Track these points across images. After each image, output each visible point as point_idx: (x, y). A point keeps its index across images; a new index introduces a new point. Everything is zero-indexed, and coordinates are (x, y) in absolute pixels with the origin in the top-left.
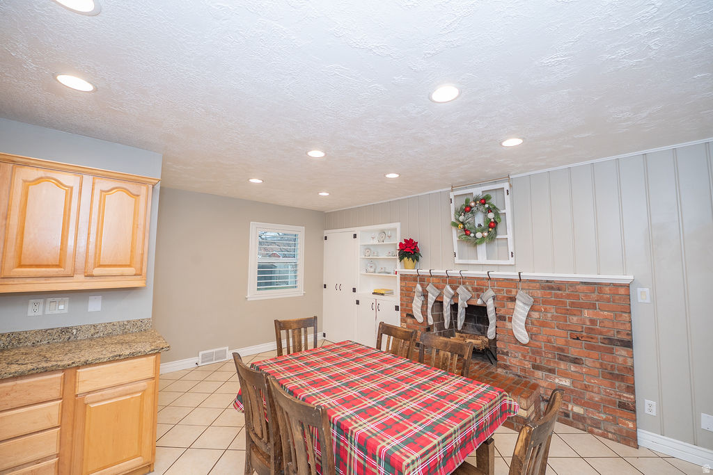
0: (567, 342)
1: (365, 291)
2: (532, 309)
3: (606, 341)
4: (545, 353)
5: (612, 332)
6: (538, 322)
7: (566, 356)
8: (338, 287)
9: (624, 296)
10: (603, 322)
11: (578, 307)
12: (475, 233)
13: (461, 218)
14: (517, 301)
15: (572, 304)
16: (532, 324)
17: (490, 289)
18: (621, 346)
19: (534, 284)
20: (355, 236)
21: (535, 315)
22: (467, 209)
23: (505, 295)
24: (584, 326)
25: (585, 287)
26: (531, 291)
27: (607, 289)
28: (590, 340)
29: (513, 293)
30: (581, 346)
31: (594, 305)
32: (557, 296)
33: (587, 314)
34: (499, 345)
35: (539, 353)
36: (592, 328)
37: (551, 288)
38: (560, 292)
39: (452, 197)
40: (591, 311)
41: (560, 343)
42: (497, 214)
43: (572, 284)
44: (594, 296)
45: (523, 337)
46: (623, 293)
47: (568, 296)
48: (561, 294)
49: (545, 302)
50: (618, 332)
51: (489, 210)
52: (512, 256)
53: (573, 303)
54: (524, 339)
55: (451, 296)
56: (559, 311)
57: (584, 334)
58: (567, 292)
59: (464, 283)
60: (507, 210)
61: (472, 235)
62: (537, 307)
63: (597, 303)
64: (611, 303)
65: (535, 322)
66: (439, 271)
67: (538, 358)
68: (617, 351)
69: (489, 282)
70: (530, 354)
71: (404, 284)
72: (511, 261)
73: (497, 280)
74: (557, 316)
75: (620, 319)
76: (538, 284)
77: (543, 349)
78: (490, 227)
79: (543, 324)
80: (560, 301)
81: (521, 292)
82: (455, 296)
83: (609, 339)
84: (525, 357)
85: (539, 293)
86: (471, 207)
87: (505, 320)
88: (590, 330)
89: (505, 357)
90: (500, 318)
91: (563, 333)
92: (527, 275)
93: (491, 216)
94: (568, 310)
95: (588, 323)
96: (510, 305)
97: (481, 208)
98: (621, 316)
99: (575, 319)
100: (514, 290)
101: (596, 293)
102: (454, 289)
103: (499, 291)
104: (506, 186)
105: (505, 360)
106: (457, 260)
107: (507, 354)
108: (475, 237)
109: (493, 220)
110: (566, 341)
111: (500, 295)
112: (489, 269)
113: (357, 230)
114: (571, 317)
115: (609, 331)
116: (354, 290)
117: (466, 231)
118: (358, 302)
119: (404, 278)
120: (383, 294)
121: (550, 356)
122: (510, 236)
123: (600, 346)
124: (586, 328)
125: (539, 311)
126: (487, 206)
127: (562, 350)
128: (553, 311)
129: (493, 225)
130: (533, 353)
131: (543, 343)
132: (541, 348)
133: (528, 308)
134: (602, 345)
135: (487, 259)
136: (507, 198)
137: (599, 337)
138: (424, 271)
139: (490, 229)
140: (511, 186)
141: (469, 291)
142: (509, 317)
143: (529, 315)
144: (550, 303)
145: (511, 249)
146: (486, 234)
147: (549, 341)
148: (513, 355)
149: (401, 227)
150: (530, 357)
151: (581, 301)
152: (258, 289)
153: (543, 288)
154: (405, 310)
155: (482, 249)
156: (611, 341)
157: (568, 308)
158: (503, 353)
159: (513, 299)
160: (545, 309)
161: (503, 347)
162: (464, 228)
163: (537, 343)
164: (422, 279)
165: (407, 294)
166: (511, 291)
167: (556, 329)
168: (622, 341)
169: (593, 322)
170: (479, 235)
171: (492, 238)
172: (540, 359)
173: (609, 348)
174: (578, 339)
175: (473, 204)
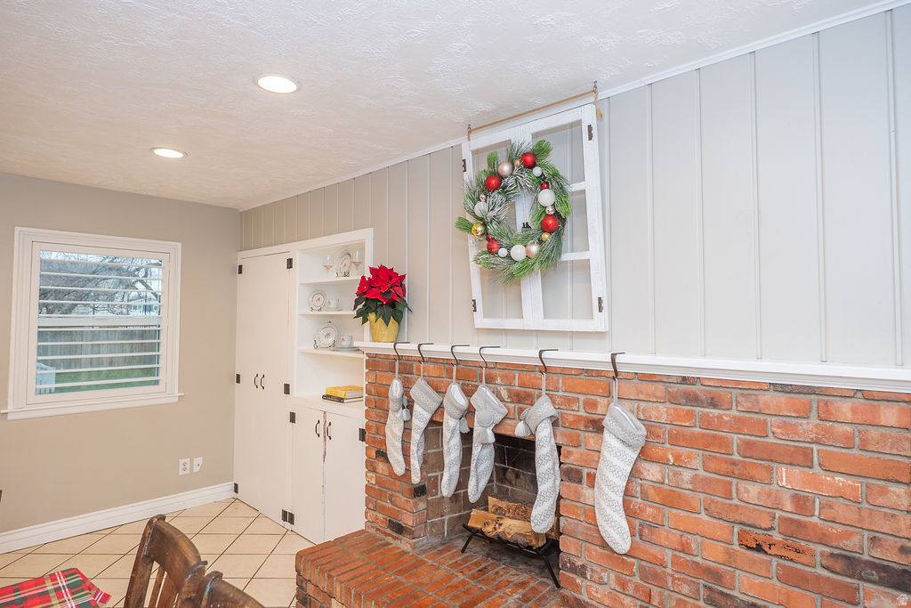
0: (730, 557)
1: (308, 392)
2: (644, 455)
3: (839, 566)
4: (674, 579)
5: (856, 539)
6: (658, 491)
7: (727, 595)
8: (259, 382)
9: (894, 432)
10: (831, 507)
11: (763, 457)
12: (509, 248)
13: (481, 207)
14: (606, 435)
15: (747, 448)
16: (645, 496)
17: (544, 398)
18: (880, 582)
19: (650, 387)
20: (290, 263)
21: (652, 471)
22: (492, 184)
23: (582, 413)
24: (778, 514)
25: (782, 397)
26: (643, 405)
27: (845, 408)
28: (792, 555)
29: (600, 410)
30: (768, 570)
31: (807, 454)
32: (707, 422)
33: (786, 477)
34: (565, 544)
35: (658, 579)
36: (798, 523)
37: (693, 399)
38: (716, 412)
39: (467, 155)
40: (797, 470)
41: (710, 555)
42: (561, 192)
43: (749, 389)
44: (809, 426)
45: (618, 533)
46: (893, 421)
47: (738, 425)
48: (720, 417)
49: (675, 439)
50: (873, 539)
51: (543, 183)
52: (600, 309)
53: (749, 445)
54: (618, 539)
55: (458, 414)
56: (712, 465)
57: (777, 536)
58: (734, 412)
59: (490, 380)
60: (590, 185)
61: (503, 252)
62: (657, 450)
63: (815, 447)
64: (856, 452)
65: (651, 492)
66: (440, 349)
67: (655, 590)
68: (868, 596)
69: (544, 377)
70: (637, 579)
71: (372, 378)
72: (599, 322)
73: (565, 372)
74: (705, 480)
75: (880, 501)
76: (660, 386)
77: (669, 570)
78: (545, 228)
79: (671, 499)
80: (714, 437)
81: (617, 408)
82: (469, 412)
83: (845, 557)
84: (623, 585)
85: (662, 412)
86: (501, 178)
87: (580, 482)
88: (794, 528)
89: (579, 580)
90: (571, 475)
91: (718, 527)
92: (632, 359)
93: (547, 197)
94: (734, 463)
95: (788, 506)
96: (590, 438)
97: (525, 179)
98: (884, 491)
99: (752, 491)
100: (602, 401)
101: (814, 420)
102: (468, 393)
103: (569, 401)
104: (587, 114)
105: (577, 588)
106: (481, 321)
107: (581, 571)
108: (509, 256)
109: (550, 210)
110: (727, 552)
111: (570, 414)
112: (545, 343)
113: (295, 250)
114: (744, 485)
115: (848, 535)
116: (287, 389)
117: (491, 244)
118: (293, 418)
119: (374, 363)
120: (341, 400)
121: (685, 589)
122: (595, 253)
123: (818, 577)
124: (782, 519)
125: (662, 461)
126: (537, 171)
127: (716, 576)
128: (697, 463)
129: (553, 224)
130: (645, 575)
131: (669, 553)
132: (663, 565)
133: (635, 456)
134: (826, 573)
135: (545, 318)
136: (590, 149)
137: (819, 548)
138: (408, 348)
139: (546, 236)
140: (600, 116)
141: (502, 400)
142: (588, 474)
143: (635, 473)
144: (691, 442)
145: (598, 288)
146: (534, 249)
147: (685, 548)
148: (596, 577)
149: (375, 239)
150: (637, 587)
151: (771, 440)
152: (40, 392)
153: (672, 399)
154: (374, 441)
155: (532, 290)
156: (851, 564)
157: (736, 457)
158: (574, 569)
159: (597, 426)
160: (677, 457)
161: (573, 551)
162: (485, 233)
163: (655, 550)
164: (406, 367)
165: (377, 403)
166: (594, 405)
167: (704, 517)
168: (885, 569)
169: (802, 503)
170: (518, 252)
171: (549, 260)
172: (661, 594)
173: (847, 586)
174: (759, 548)
175: (506, 169)
